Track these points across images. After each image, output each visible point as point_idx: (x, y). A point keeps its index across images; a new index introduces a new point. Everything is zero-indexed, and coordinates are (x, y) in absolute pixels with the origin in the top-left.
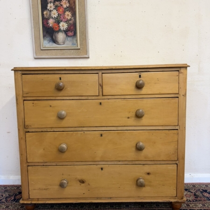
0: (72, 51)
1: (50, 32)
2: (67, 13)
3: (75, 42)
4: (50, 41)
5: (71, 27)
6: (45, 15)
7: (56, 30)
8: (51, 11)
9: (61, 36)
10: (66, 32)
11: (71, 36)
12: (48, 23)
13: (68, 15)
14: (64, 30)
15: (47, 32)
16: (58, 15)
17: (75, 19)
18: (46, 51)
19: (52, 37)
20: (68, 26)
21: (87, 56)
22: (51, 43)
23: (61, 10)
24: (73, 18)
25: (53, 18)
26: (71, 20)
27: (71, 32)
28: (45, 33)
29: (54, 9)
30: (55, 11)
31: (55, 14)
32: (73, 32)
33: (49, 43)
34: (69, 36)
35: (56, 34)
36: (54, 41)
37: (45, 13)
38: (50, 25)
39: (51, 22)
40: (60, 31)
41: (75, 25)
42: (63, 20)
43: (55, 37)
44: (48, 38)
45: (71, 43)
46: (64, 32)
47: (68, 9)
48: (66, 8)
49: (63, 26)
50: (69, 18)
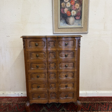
0: (78, 29)
1: (65, 17)
2: (77, 4)
3: (80, 23)
4: (64, 23)
5: (78, 14)
6: (62, 6)
7: (69, 15)
8: (66, 3)
9: (71, 20)
10: (75, 17)
11: (78, 19)
12: (63, 11)
13: (77, 6)
14: (74, 16)
15: (63, 17)
16: (71, 6)
17: (82, 8)
18: (61, 29)
19: (66, 20)
20: (77, 13)
21: (87, 32)
22: (65, 24)
23: (73, 2)
24: (80, 8)
25: (67, 7)
26: (79, 9)
27: (78, 17)
28: (61, 18)
29: (68, 1)
30: (69, 3)
31: (69, 5)
32: (79, 17)
33: (64, 24)
34: (77, 20)
35: (69, 18)
36: (67, 23)
37: (62, 4)
38: (65, 12)
39: (66, 10)
40: (71, 16)
41: (81, 12)
42: (74, 9)
43: (68, 20)
44: (64, 21)
45: (78, 24)
46: (73, 17)
47: (77, 2)
48: (76, 1)
49: (74, 13)
50: (78, 8)
